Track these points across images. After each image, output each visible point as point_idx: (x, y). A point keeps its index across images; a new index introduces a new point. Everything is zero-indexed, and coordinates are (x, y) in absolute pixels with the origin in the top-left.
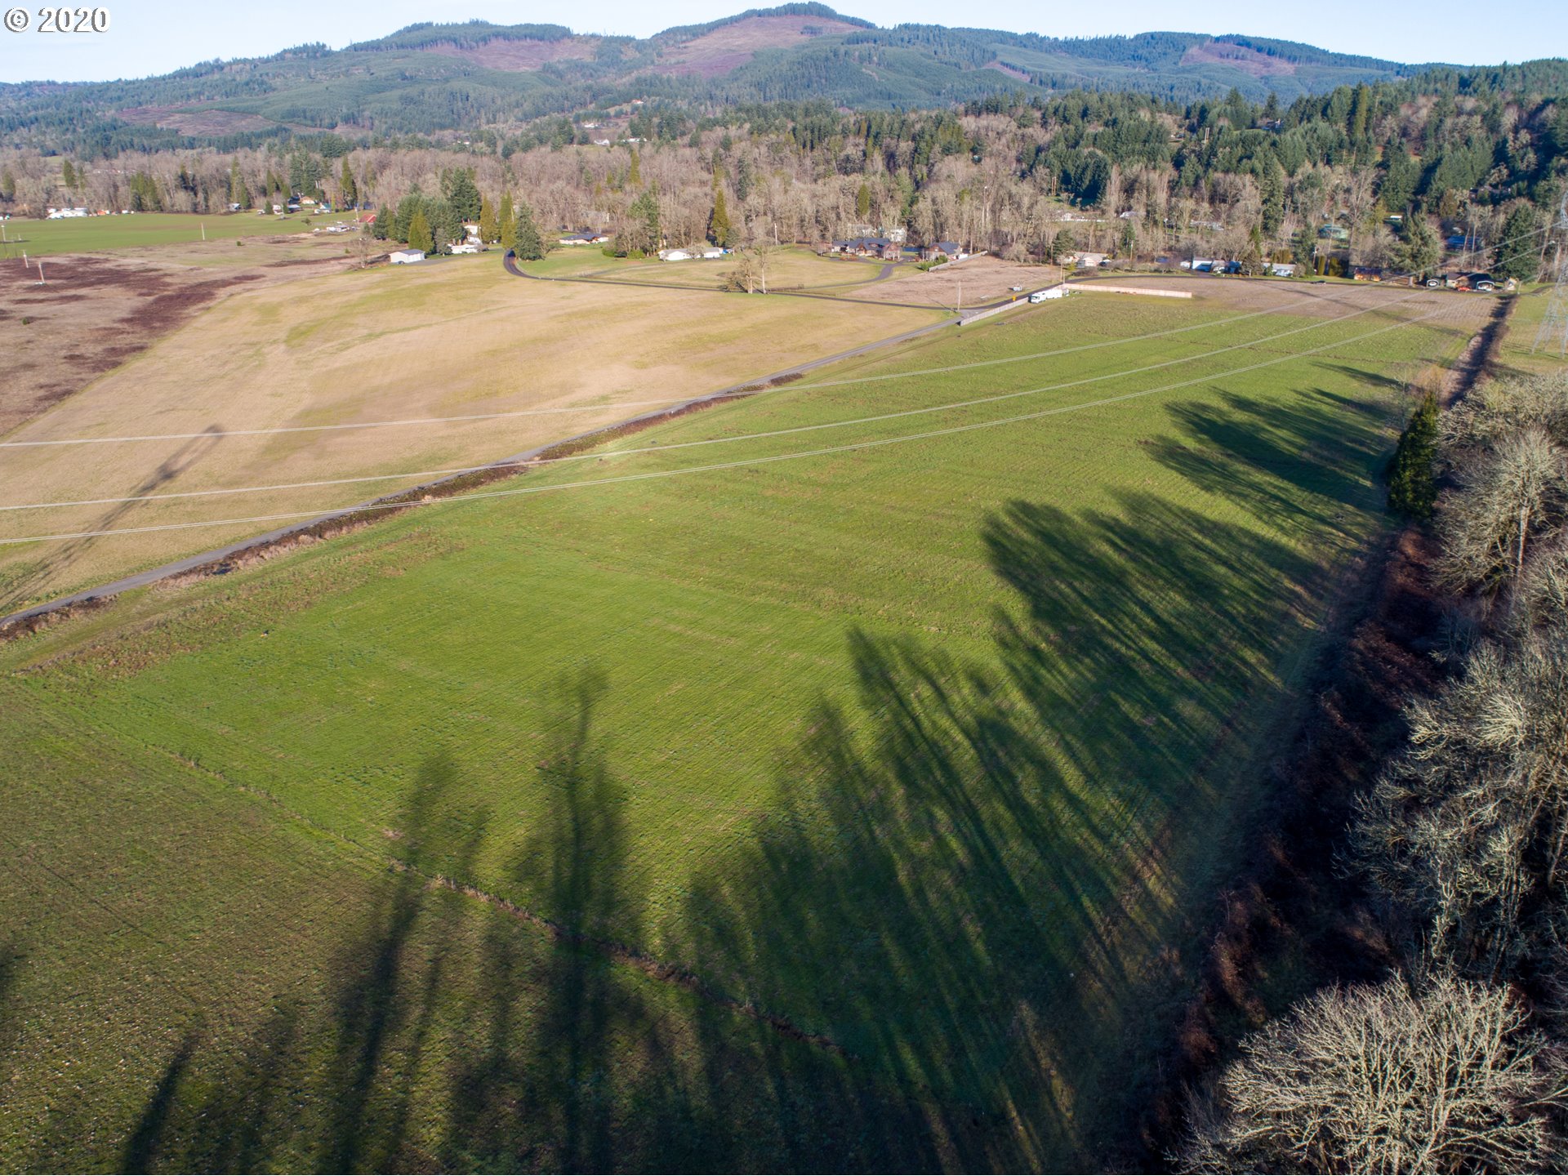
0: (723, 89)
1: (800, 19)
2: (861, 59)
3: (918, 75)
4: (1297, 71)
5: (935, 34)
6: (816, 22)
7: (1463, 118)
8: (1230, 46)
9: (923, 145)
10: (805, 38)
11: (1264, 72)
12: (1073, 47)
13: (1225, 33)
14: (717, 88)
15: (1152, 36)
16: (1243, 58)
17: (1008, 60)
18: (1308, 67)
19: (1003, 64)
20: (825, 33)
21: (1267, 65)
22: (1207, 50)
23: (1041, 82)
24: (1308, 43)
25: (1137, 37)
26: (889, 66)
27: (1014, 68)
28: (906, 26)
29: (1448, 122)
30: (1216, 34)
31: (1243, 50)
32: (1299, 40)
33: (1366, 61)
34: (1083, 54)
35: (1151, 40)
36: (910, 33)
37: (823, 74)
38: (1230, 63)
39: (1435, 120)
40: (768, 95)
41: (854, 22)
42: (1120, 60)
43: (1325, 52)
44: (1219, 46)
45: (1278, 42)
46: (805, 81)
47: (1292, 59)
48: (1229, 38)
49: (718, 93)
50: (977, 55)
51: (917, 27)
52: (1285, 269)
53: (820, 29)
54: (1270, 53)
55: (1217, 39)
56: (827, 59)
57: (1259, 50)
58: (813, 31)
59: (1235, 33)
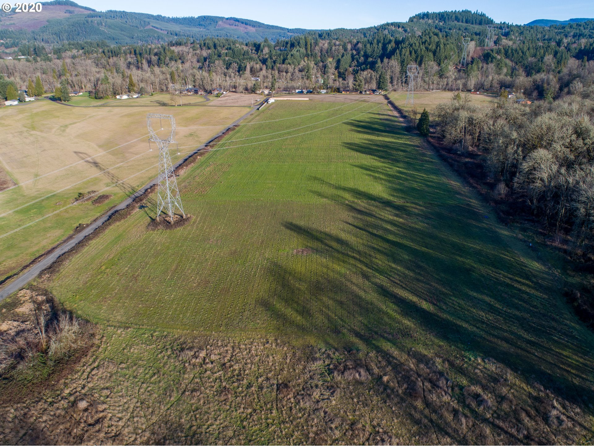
0: (40, 35)
1: (63, 7)
2: (98, 24)
3: (122, 30)
4: (256, 30)
5: (123, 14)
6: (71, 9)
7: (337, 47)
8: (232, 21)
9: (162, 57)
10: (67, 15)
11: (245, 31)
12: (176, 20)
13: (230, 17)
14: (37, 35)
15: (205, 17)
16: (237, 26)
17: (154, 25)
18: (259, 29)
19: (152, 26)
20: (76, 13)
21: (246, 28)
22: (225, 22)
23: (171, 34)
24: (258, 21)
25: (199, 17)
26: (110, 27)
27: (157, 28)
28: (111, 11)
29: (334, 48)
30: (226, 17)
31: (237, 23)
32: (254, 20)
33: (277, 27)
34: (180, 23)
35: (204, 18)
36: (112, 14)
37: (84, 30)
38: (233, 27)
39: (330, 48)
40: (61, 38)
41: (86, 8)
42: (195, 26)
43: (263, 24)
44: (228, 21)
45: (248, 20)
46: (76, 32)
47: (254, 26)
48: (231, 19)
49: (38, 37)
50: (142, 23)
51: (116, 12)
52: (324, 91)
53: (73, 11)
54: (246, 24)
55: (227, 19)
56: (84, 24)
57: (242, 23)
58: (70, 12)
59: (233, 17)
